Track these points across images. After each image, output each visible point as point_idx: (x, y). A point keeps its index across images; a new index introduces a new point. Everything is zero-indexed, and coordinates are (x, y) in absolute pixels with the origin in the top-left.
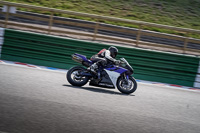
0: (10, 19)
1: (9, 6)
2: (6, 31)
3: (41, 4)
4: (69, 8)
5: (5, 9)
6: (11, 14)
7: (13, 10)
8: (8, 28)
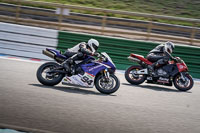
0: (64, 21)
1: (62, 8)
2: (60, 33)
3: (94, 5)
4: (121, 8)
5: (58, 11)
6: (64, 16)
7: (66, 12)
8: (62, 30)
